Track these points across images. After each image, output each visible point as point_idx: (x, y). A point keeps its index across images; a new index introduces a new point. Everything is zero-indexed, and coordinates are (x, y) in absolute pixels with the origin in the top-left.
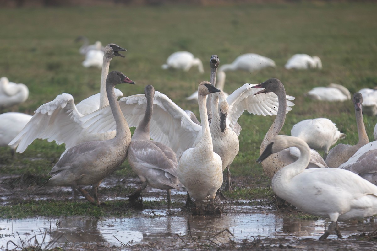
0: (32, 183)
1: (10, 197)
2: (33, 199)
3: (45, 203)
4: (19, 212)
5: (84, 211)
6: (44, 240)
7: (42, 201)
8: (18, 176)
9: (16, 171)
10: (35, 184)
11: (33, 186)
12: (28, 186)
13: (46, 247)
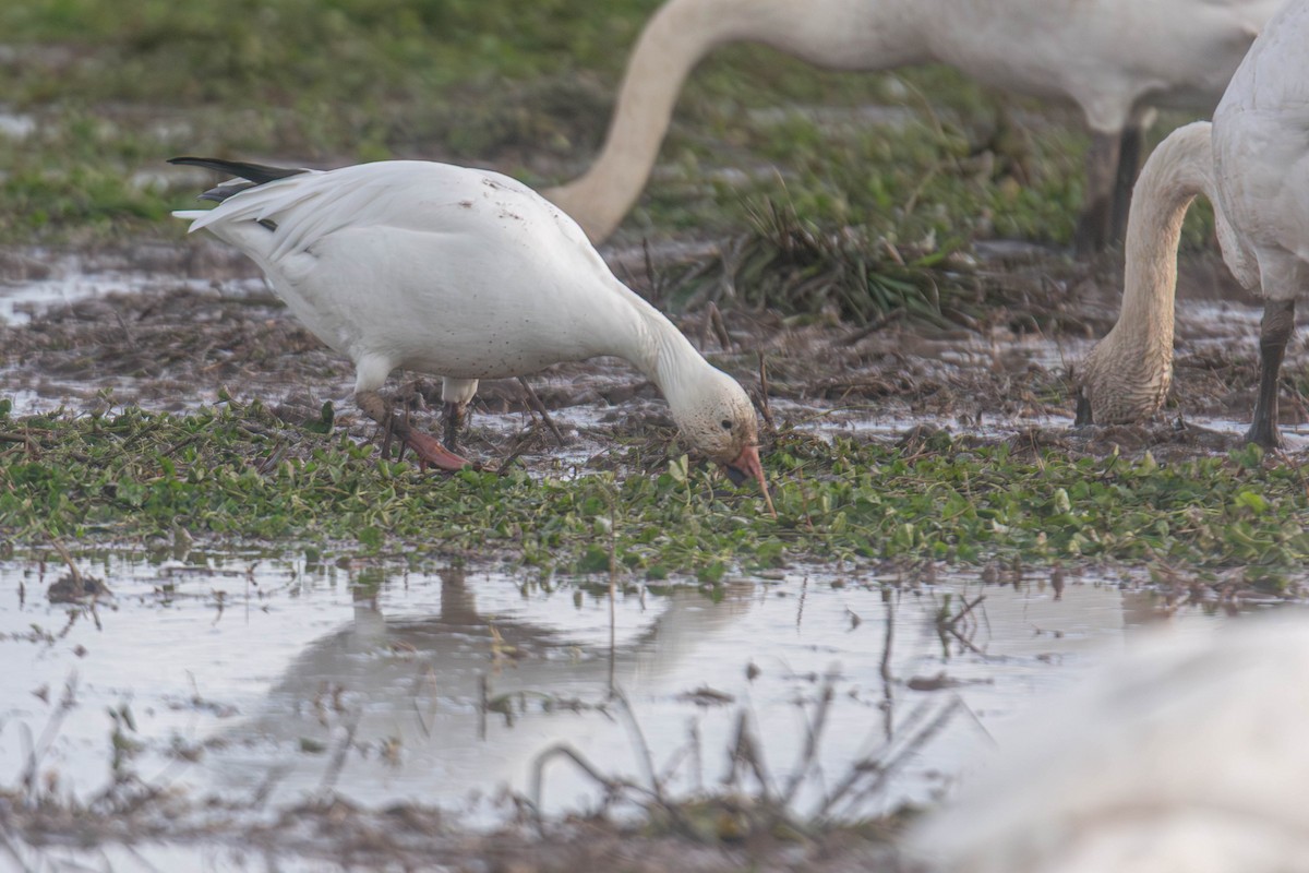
0: (802, 306)
1: (624, 409)
2: (787, 426)
3: (882, 459)
4: (674, 522)
5: (1163, 527)
6: (810, 750)
7: (859, 442)
8: (709, 248)
9: (706, 211)
10: (830, 311)
11: (809, 331)
12: (776, 327)
13: (828, 802)
